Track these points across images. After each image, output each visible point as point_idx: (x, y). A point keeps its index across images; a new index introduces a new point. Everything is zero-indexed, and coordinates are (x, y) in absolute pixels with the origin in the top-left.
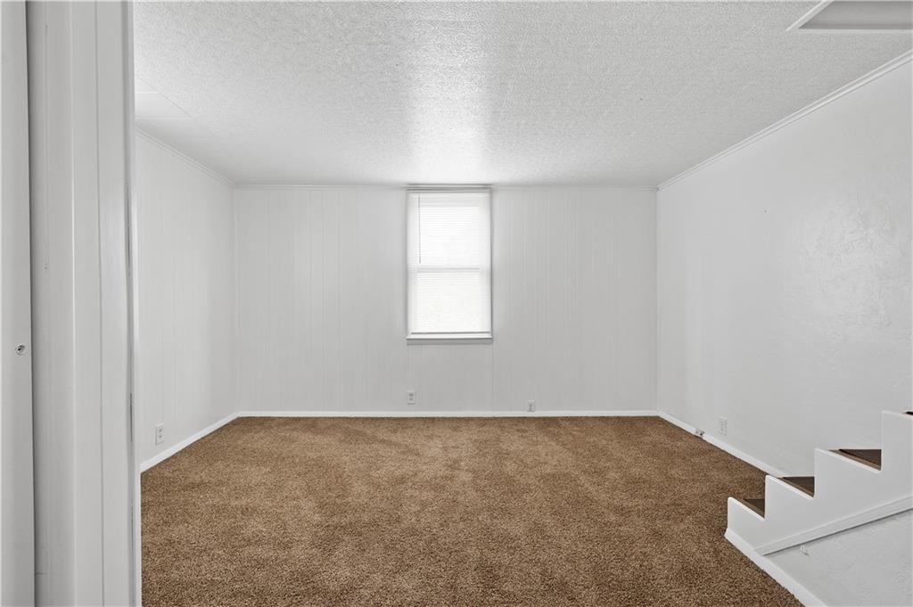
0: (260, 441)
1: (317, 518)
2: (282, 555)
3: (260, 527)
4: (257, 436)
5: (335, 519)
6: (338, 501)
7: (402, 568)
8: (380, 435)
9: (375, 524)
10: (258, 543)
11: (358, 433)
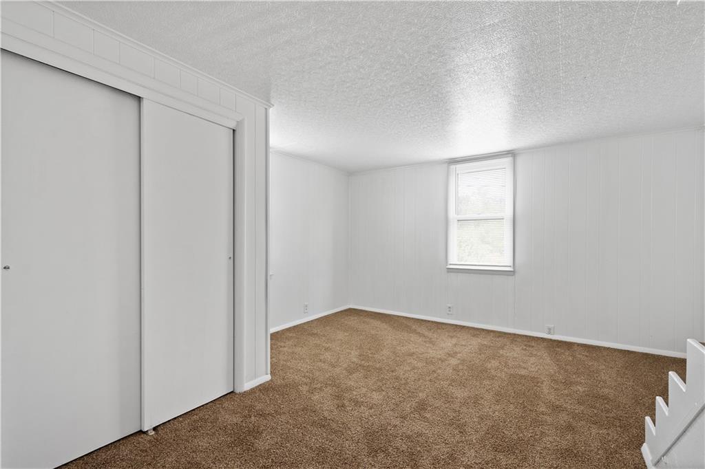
0: (353, 321)
1: (355, 360)
2: (330, 369)
3: (329, 356)
4: (352, 318)
5: (363, 362)
6: (370, 355)
7: (380, 390)
8: (419, 330)
9: (380, 369)
10: (324, 362)
11: (407, 326)
